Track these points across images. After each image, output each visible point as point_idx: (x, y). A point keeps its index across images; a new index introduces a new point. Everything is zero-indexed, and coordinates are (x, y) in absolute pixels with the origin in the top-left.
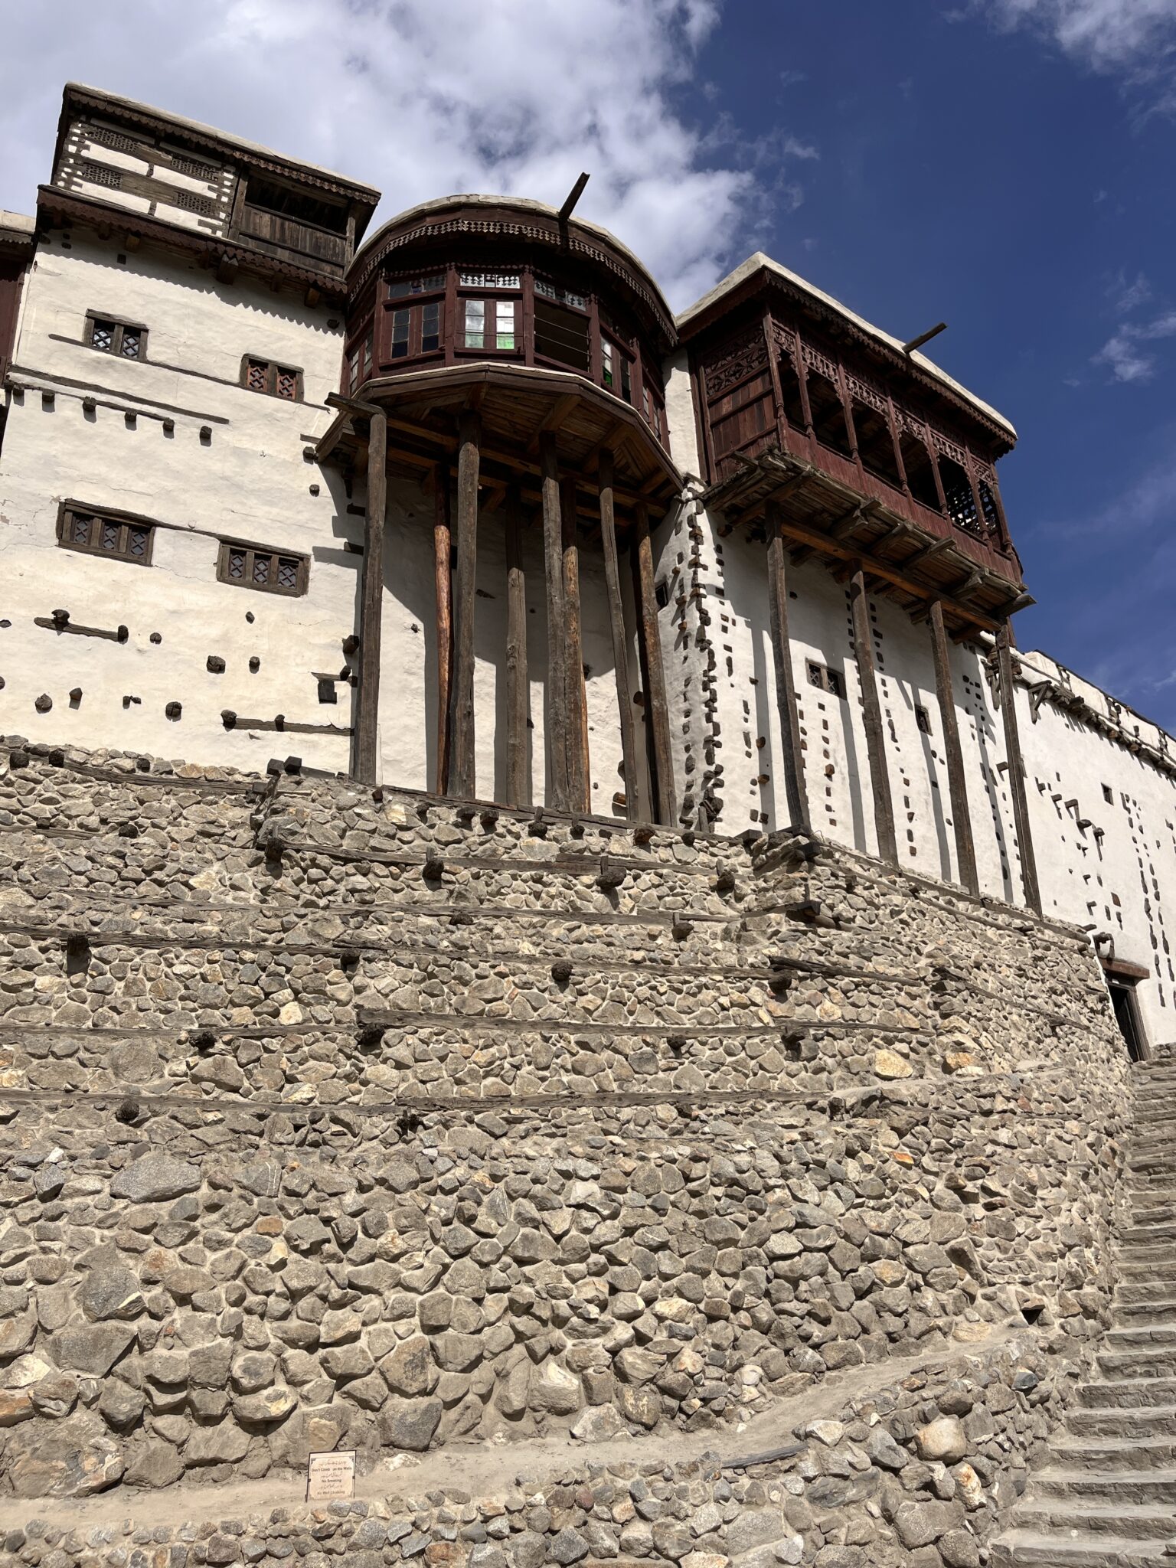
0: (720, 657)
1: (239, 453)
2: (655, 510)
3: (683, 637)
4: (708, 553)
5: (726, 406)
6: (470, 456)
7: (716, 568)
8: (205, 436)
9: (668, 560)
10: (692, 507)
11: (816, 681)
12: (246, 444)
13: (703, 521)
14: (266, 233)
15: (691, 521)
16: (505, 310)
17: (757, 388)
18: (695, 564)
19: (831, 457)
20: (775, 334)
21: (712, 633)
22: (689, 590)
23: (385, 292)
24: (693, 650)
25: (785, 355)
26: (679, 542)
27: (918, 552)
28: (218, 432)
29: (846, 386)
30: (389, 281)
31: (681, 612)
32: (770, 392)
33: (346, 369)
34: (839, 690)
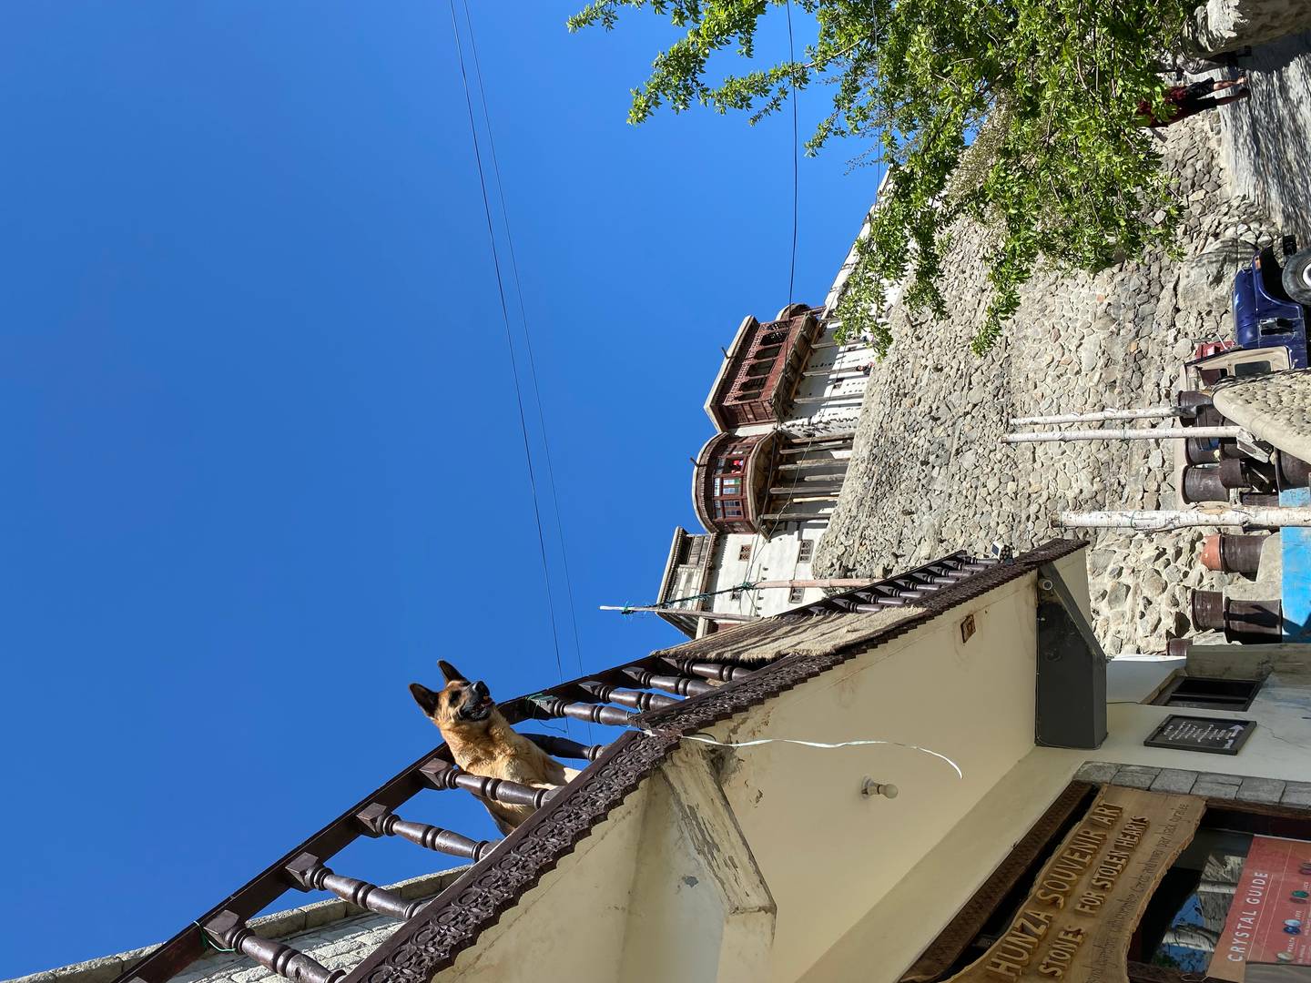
0: (833, 417)
1: (771, 559)
2: (783, 438)
3: (825, 428)
4: (799, 422)
5: (751, 416)
6: (774, 491)
7: (803, 420)
8: (766, 569)
9: (800, 434)
10: (784, 427)
11: (839, 386)
12: (766, 559)
13: (788, 423)
14: (696, 559)
15: (789, 427)
16: (726, 483)
17: (747, 408)
18: (802, 426)
19: (768, 384)
20: (729, 402)
21: (824, 420)
22: (811, 427)
23: (720, 518)
24: (830, 426)
25: (736, 399)
26: (794, 431)
27: (796, 354)
28: (764, 566)
29: (742, 378)
30: (716, 518)
31: (817, 429)
32: (749, 403)
33: (741, 532)
34: (842, 379)
